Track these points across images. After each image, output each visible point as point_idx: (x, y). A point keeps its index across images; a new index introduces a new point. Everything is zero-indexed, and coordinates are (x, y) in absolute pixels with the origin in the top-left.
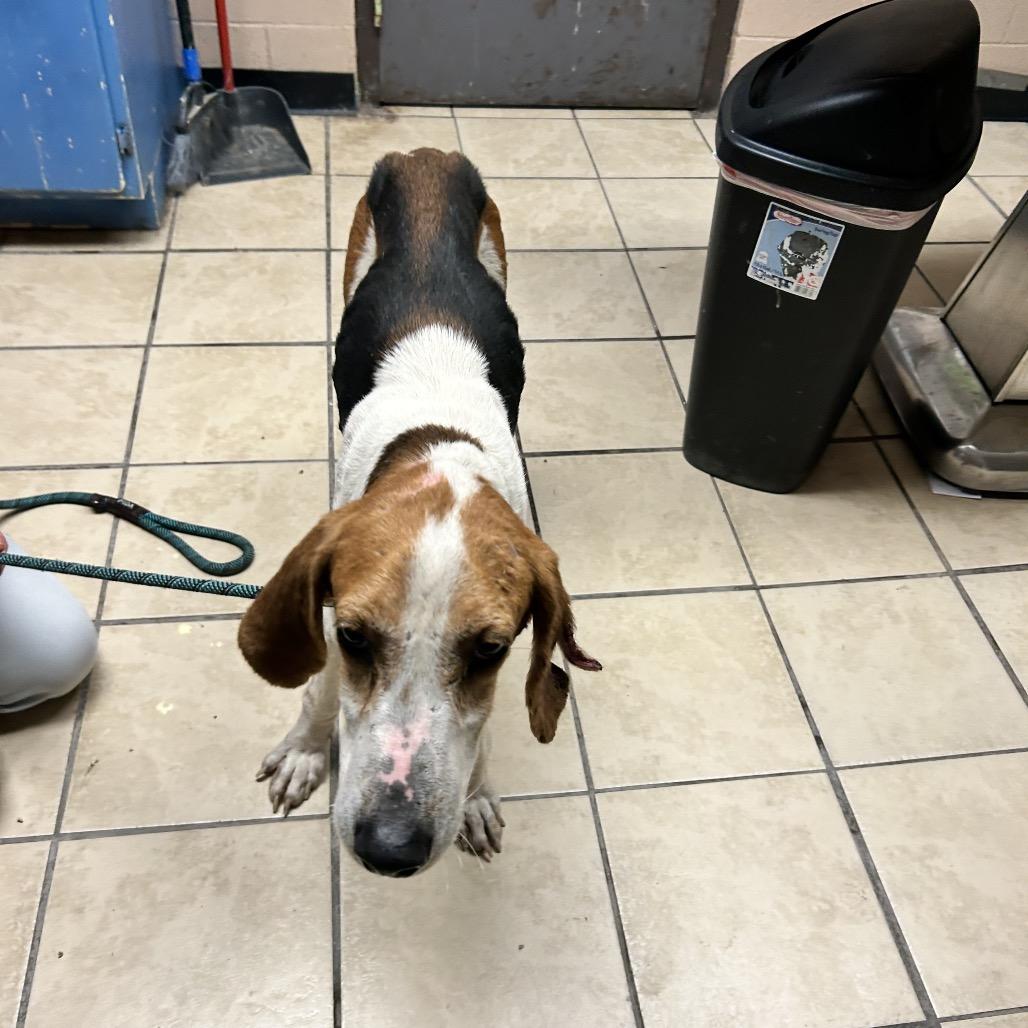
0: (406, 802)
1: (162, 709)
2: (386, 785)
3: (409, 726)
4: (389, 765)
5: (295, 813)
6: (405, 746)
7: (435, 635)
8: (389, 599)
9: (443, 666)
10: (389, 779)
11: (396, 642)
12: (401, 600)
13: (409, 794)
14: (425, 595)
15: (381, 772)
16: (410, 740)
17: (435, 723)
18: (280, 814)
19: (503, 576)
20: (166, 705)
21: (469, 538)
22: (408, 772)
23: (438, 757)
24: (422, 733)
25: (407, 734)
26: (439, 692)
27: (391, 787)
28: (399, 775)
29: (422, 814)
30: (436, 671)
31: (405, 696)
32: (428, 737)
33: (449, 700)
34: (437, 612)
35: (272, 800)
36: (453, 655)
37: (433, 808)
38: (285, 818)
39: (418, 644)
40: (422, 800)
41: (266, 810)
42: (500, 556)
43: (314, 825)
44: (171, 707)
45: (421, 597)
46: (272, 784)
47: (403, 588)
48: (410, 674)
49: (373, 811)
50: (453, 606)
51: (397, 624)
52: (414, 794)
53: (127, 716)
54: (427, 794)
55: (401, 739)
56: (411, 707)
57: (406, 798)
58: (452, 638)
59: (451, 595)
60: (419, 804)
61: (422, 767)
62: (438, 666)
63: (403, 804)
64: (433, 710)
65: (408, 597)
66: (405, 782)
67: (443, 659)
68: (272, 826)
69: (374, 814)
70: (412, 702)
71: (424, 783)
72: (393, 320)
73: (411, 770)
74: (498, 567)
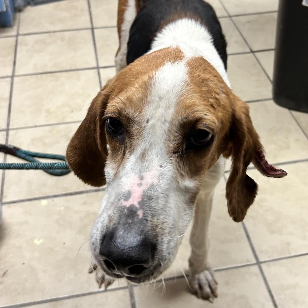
0: (138, 218)
1: (37, 242)
2: (125, 207)
3: (144, 174)
4: (128, 196)
5: (110, 287)
6: (140, 185)
7: (165, 121)
8: (136, 97)
9: (169, 141)
10: (127, 204)
11: (139, 124)
12: (144, 99)
13: (140, 213)
14: (161, 99)
15: (123, 200)
16: (144, 182)
17: (161, 174)
18: (103, 288)
19: (212, 98)
20: (39, 240)
21: (191, 73)
22: (140, 200)
23: (162, 195)
24: (152, 179)
25: (142, 178)
26: (166, 157)
27: (128, 209)
28: (134, 201)
29: (149, 228)
30: (164, 143)
31: (143, 156)
32: (156, 181)
33: (172, 163)
34: (168, 107)
35: (98, 282)
36: (176, 134)
37: (157, 226)
38: (106, 290)
39: (154, 126)
40: (149, 219)
41: (95, 287)
42: (210, 87)
43: (121, 292)
44: (41, 241)
45: (157, 99)
46: (97, 274)
47: (146, 93)
48: (147, 143)
49: (115, 224)
50: (178, 104)
51: (140, 112)
52: (144, 214)
53: (20, 247)
54: (153, 216)
55: (138, 181)
56: (146, 164)
57: (138, 216)
58: (177, 123)
59: (177, 98)
60: (147, 220)
61: (150, 198)
62: (165, 140)
63: (136, 220)
64: (161, 166)
65: (149, 98)
66: (137, 206)
67: (169, 137)
68: (99, 296)
69: (115, 226)
70: (147, 161)
71: (151, 208)
72: (162, 18)
73: (143, 199)
74: (209, 92)
